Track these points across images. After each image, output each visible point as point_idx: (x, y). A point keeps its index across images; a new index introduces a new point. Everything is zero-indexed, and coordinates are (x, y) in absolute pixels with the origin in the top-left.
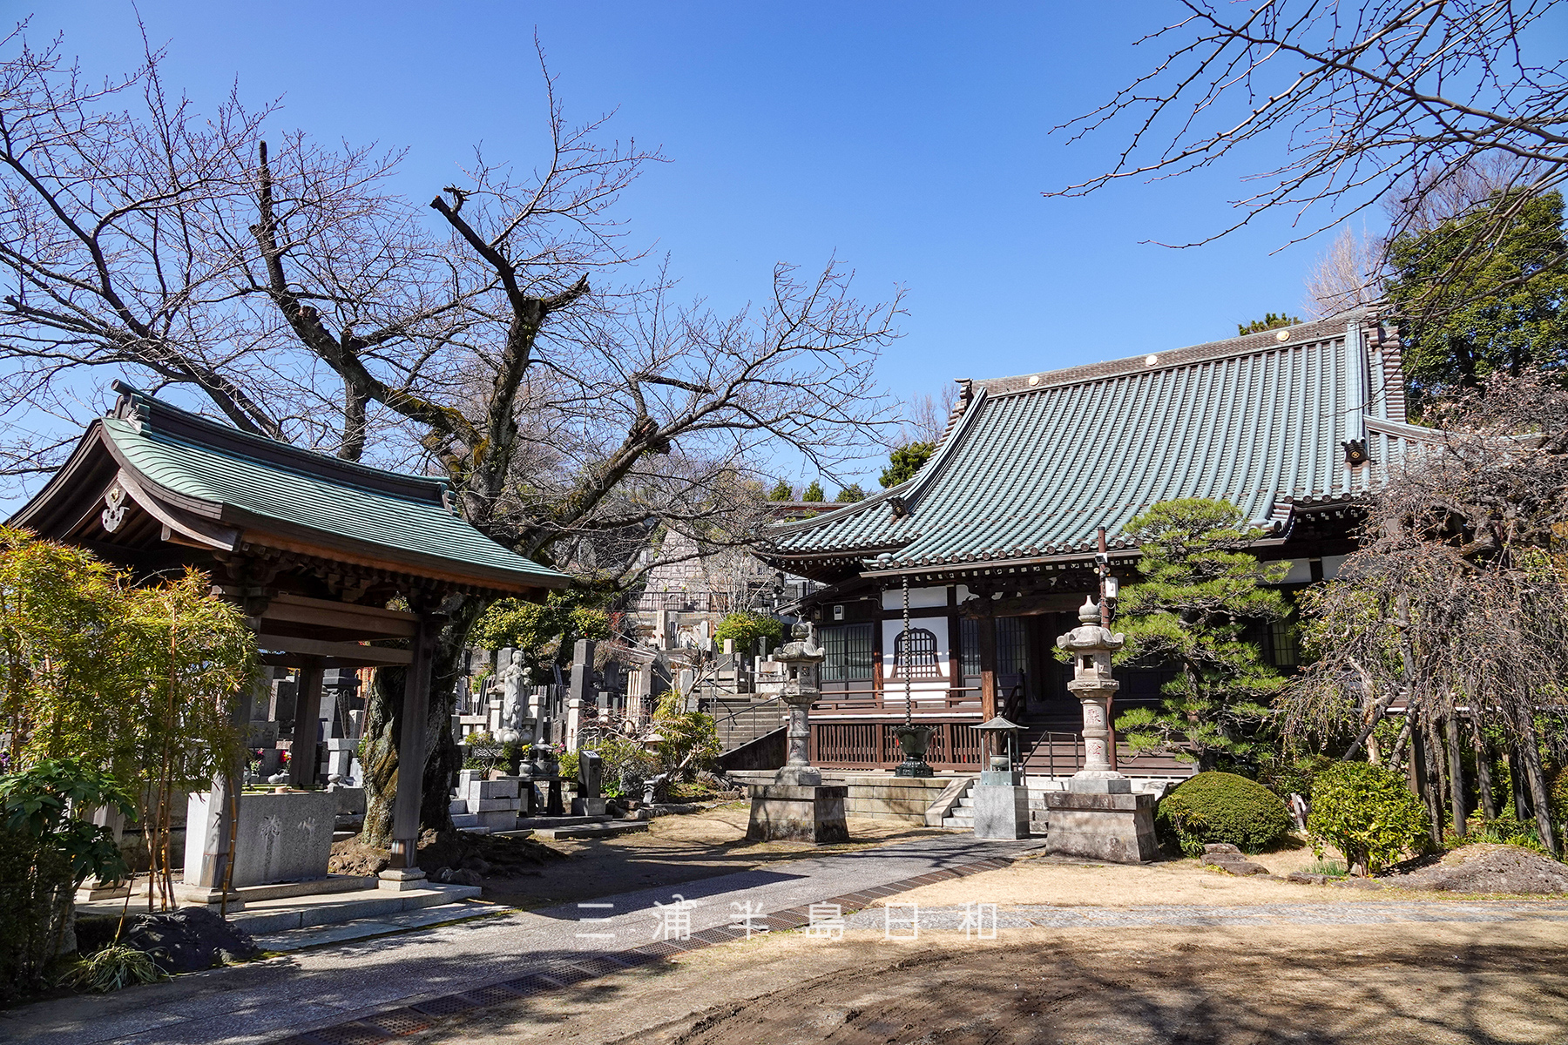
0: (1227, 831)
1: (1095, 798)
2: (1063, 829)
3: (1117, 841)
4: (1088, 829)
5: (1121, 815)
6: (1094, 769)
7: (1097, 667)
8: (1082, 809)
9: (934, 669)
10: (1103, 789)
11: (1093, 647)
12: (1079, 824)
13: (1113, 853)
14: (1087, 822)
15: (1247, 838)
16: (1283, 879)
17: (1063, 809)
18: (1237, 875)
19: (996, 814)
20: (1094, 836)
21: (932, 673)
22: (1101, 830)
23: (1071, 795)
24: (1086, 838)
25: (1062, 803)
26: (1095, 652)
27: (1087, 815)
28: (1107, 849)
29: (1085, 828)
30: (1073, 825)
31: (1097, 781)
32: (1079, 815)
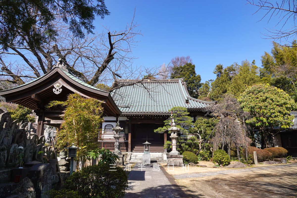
0: (192, 161)
1: (176, 156)
2: (171, 161)
3: (180, 163)
4: (175, 161)
5: (180, 158)
6: (175, 151)
7: (176, 134)
8: (174, 158)
9: (112, 132)
10: (177, 154)
11: (176, 130)
12: (173, 160)
13: (179, 165)
14: (175, 160)
15: (194, 162)
16: (212, 167)
17: (171, 158)
18: (204, 167)
19: (147, 159)
20: (176, 162)
21: (112, 133)
22: (177, 161)
23: (172, 155)
24: (175, 162)
25: (171, 157)
26: (176, 131)
27: (175, 159)
28: (178, 164)
29: (174, 161)
30: (172, 160)
31: (176, 153)
32: (173, 159)
